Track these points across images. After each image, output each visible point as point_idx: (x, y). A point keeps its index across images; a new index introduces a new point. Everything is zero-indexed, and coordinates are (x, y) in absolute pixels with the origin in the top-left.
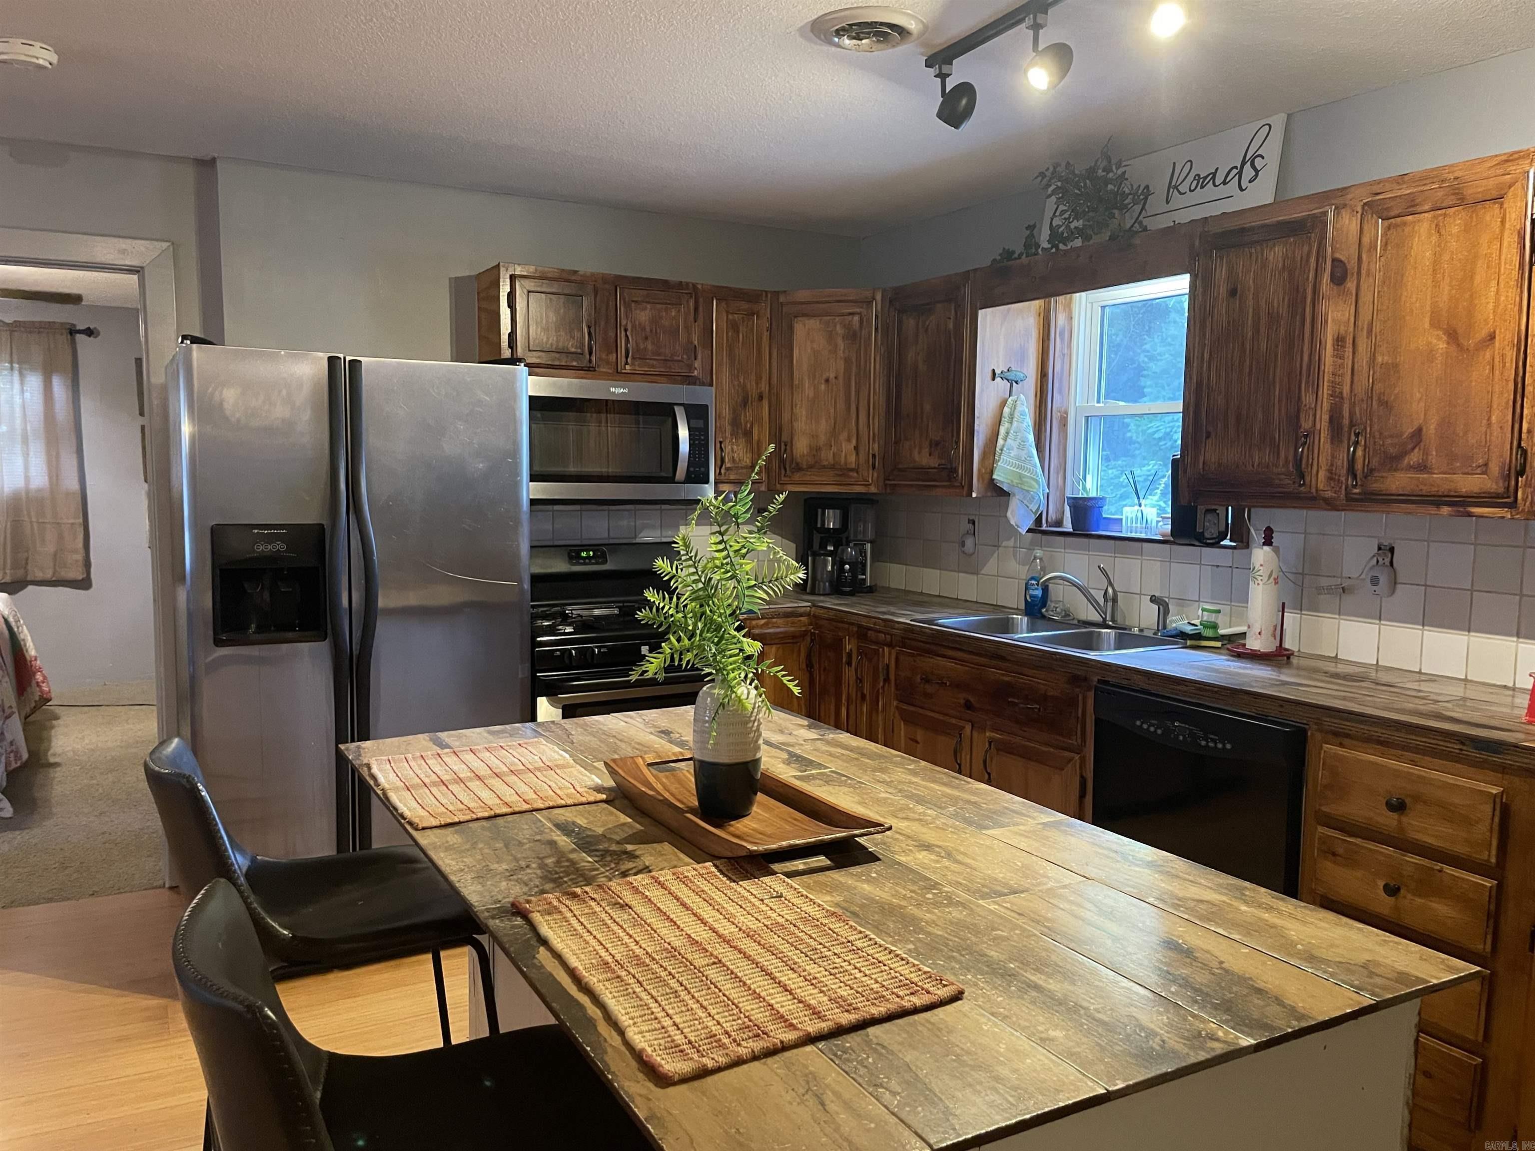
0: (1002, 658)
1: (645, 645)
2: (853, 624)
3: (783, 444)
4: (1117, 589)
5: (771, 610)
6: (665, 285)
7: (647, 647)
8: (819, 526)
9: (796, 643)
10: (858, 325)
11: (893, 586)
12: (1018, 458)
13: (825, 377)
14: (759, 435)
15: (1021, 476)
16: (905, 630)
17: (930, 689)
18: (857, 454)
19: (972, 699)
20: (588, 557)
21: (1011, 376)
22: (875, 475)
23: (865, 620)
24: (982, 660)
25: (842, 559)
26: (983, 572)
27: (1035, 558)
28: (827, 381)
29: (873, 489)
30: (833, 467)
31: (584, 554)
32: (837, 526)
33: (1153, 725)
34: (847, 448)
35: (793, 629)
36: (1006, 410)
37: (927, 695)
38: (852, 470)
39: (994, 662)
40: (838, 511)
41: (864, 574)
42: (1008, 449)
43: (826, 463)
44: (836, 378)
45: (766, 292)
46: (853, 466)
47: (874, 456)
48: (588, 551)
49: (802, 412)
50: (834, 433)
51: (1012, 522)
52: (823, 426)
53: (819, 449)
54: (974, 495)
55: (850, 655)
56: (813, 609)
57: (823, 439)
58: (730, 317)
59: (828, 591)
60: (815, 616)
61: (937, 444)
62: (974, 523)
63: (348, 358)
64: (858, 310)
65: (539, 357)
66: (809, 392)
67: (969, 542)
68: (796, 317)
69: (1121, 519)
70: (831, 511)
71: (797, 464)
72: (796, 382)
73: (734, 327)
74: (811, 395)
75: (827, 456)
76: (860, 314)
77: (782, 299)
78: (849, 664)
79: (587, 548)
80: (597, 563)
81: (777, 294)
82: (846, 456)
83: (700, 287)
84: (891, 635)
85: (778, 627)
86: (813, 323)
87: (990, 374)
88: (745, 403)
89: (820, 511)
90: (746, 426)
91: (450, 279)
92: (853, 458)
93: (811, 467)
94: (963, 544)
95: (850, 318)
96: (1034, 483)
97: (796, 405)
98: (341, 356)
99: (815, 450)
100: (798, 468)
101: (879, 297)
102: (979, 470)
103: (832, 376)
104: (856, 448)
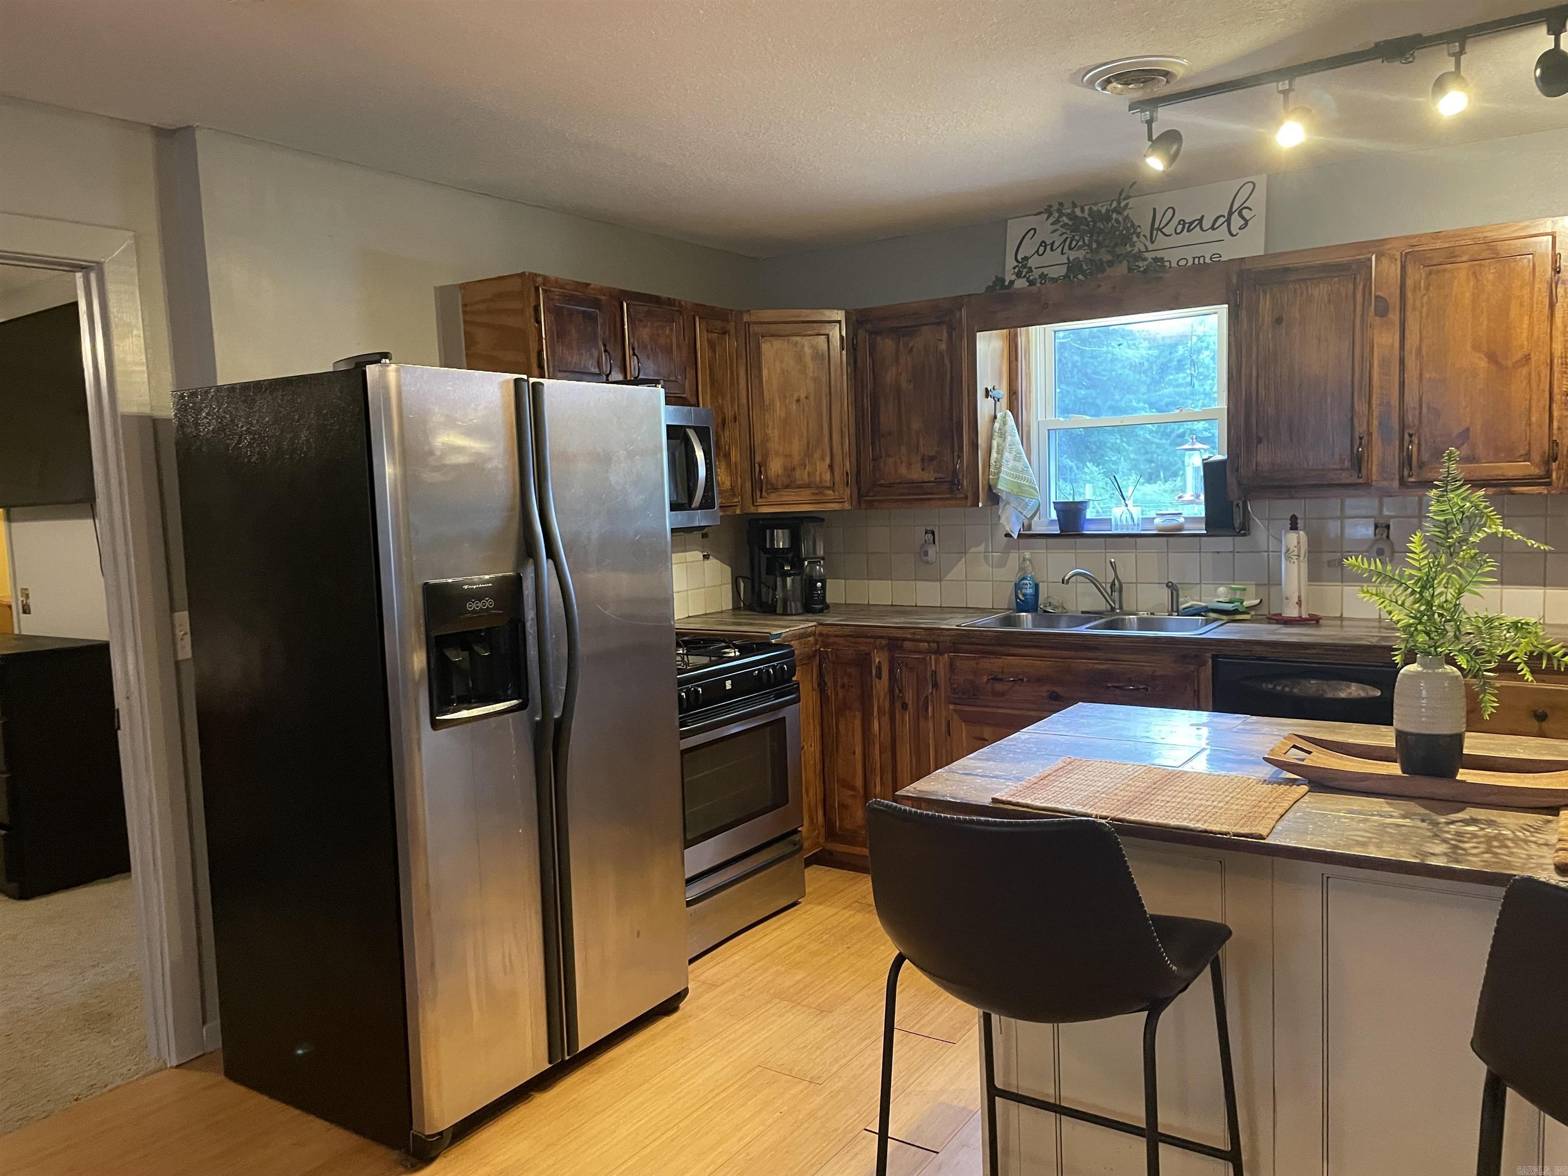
3: (757, 466)
4: (1122, 581)
8: (767, 546)
10: (825, 345)
12: (1016, 469)
13: (795, 397)
14: (736, 457)
15: (1020, 486)
16: (958, 635)
17: (999, 687)
18: (832, 472)
19: (1055, 689)
21: (995, 394)
22: (849, 491)
23: (899, 631)
24: (1065, 653)
25: (811, 576)
27: (1023, 560)
28: (798, 401)
29: (847, 506)
30: (808, 486)
34: (822, 467)
36: (996, 425)
37: (996, 694)
38: (827, 488)
39: (1080, 654)
40: (786, 531)
43: (801, 482)
44: (806, 398)
45: (731, 310)
46: (828, 485)
47: (847, 473)
49: (774, 434)
50: (808, 452)
52: (796, 447)
53: (794, 469)
54: (980, 505)
55: (879, 668)
56: (820, 628)
57: (796, 459)
58: (710, 334)
60: (821, 634)
61: (932, 459)
62: (933, 533)
64: (825, 331)
66: (779, 412)
67: (932, 551)
68: (763, 337)
71: (772, 485)
72: (767, 403)
73: (712, 346)
74: (783, 415)
75: (802, 475)
76: (826, 335)
77: (747, 319)
78: (879, 677)
81: (740, 313)
82: (821, 475)
84: (938, 643)
86: (781, 344)
87: (984, 392)
88: (724, 424)
89: (774, 532)
90: (725, 448)
91: (438, 288)
92: (827, 477)
93: (787, 486)
95: (818, 339)
97: (768, 426)
99: (790, 471)
100: (775, 489)
102: (983, 482)
103: (803, 396)
104: (831, 467)
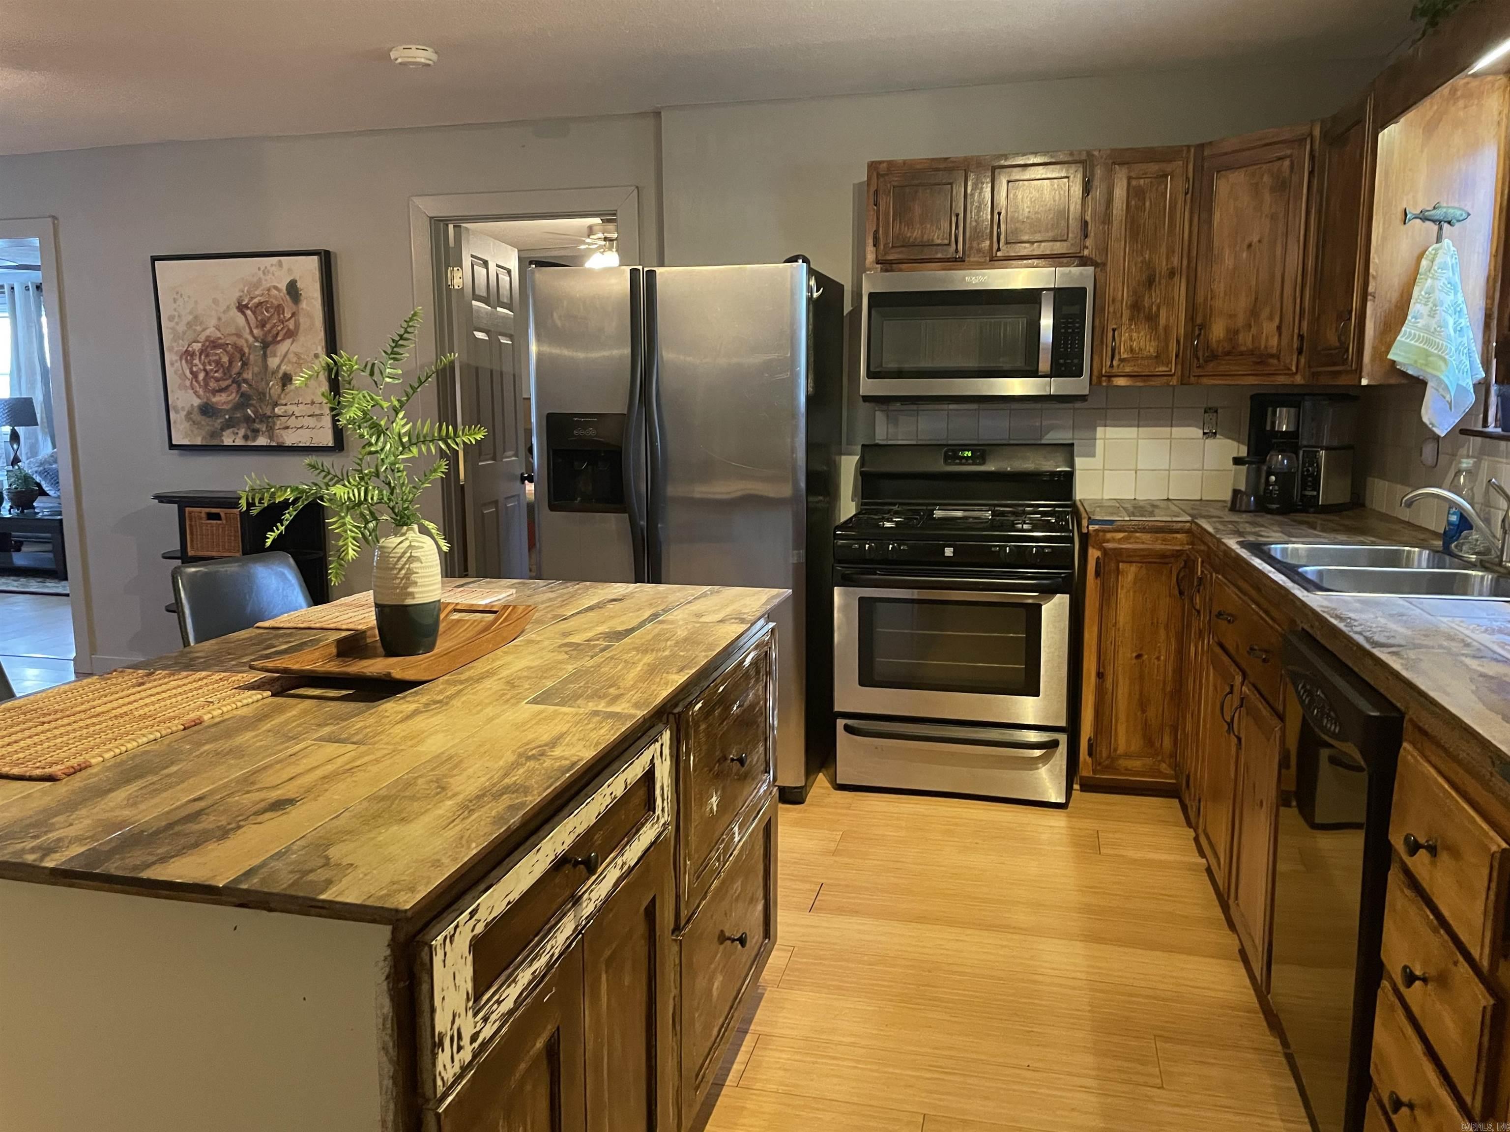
1: (949, 546)
3: (1197, 328)
5: (1133, 522)
7: (952, 549)
8: (1268, 428)
9: (1167, 564)
10: (1288, 171)
12: (1426, 329)
13: (1247, 242)
14: (1168, 318)
15: (1428, 354)
18: (1280, 335)
20: (966, 457)
22: (1303, 360)
28: (1250, 246)
29: (1299, 379)
30: (1251, 353)
31: (966, 454)
32: (1292, 429)
34: (1269, 327)
35: (1163, 547)
38: (1272, 356)
40: (1292, 410)
41: (1316, 488)
42: (1415, 317)
43: (1243, 348)
44: (1260, 241)
45: (1188, 147)
46: (1274, 351)
47: (1301, 337)
48: (966, 451)
49: (1220, 289)
50: (1254, 313)
51: (1425, 419)
52: (1243, 303)
53: (1237, 332)
55: (1200, 580)
57: (1241, 321)
58: (1134, 183)
60: (1192, 534)
63: (646, 269)
64: (1289, 152)
65: (899, 253)
66: (1229, 261)
68: (1218, 172)
70: (1284, 410)
71: (1212, 351)
72: (1215, 252)
73: (1139, 194)
74: (1231, 265)
75: (1245, 340)
76: (1290, 156)
77: (1207, 153)
79: (965, 447)
80: (974, 464)
81: (1204, 146)
82: (1267, 338)
83: (1096, 153)
85: (1143, 543)
86: (1238, 178)
88: (1150, 282)
89: (1270, 410)
90: (1150, 309)
91: (854, 185)
92: (1274, 341)
93: (1228, 353)
94: (1421, 452)
95: (1279, 163)
97: (1214, 280)
98: (640, 268)
99: (1232, 333)
100: (1214, 357)
101: (1317, 132)
102: (1374, 348)
103: (1255, 239)
104: (1279, 328)
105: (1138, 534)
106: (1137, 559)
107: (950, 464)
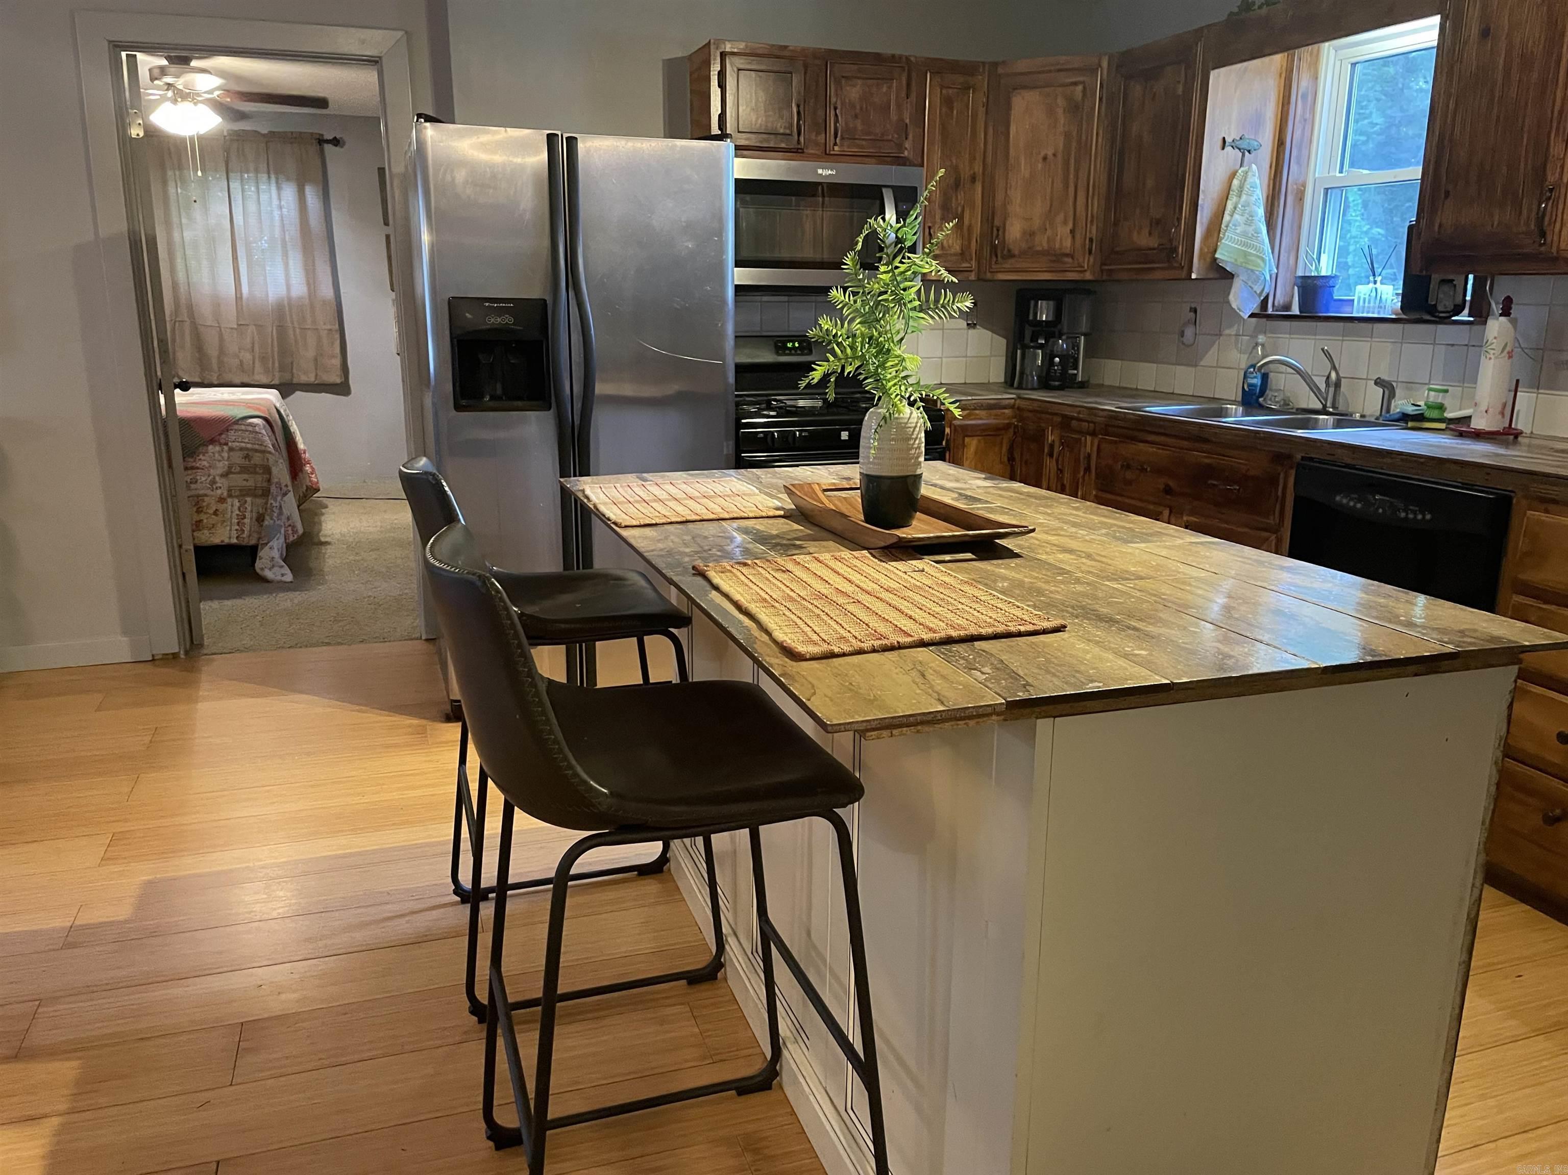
0: (1206, 441)
1: (845, 430)
2: (1056, 414)
3: (995, 229)
4: (1341, 375)
5: (974, 402)
6: (878, 58)
7: (847, 433)
8: (1031, 318)
9: (999, 435)
10: (1081, 95)
11: (1107, 383)
12: (1244, 234)
13: (1042, 154)
14: (970, 220)
15: (1246, 254)
16: (1110, 417)
17: (1129, 475)
18: (1073, 237)
19: (1172, 483)
20: (794, 348)
21: (1244, 145)
22: (1092, 260)
23: (1069, 409)
24: (1185, 444)
25: (1052, 351)
26: (1202, 363)
27: (1257, 344)
28: (1045, 158)
29: (1088, 276)
30: (1047, 252)
31: (790, 345)
32: (1050, 319)
33: (1352, 499)
34: (1063, 231)
35: (997, 421)
36: (1236, 182)
37: (1129, 483)
38: (1067, 255)
39: (1197, 445)
40: (1051, 303)
41: (1076, 368)
42: (1235, 226)
43: (1039, 248)
44: (1054, 155)
45: (984, 63)
46: (1068, 251)
47: (1091, 240)
48: (793, 342)
49: (1016, 195)
50: (1049, 216)
51: (1234, 306)
52: (1038, 209)
53: (1032, 234)
54: (1194, 276)
55: (1052, 446)
56: (1018, 401)
57: (1037, 222)
58: (944, 91)
59: (1036, 385)
60: (1019, 408)
61: (1158, 222)
62: (1195, 311)
63: (565, 135)
64: (1081, 79)
65: (746, 139)
66: (1025, 172)
67: (1189, 332)
68: (1015, 89)
69: (1353, 301)
70: (1044, 302)
71: (1009, 251)
72: (1012, 161)
73: (948, 102)
74: (1027, 175)
75: (1041, 242)
76: (1083, 83)
77: (1000, 70)
78: (1051, 455)
79: (792, 338)
80: (802, 354)
81: (995, 65)
82: (1061, 240)
83: (912, 59)
84: (1094, 423)
85: (981, 419)
86: (1032, 97)
87: (1220, 143)
88: (957, 185)
89: (1032, 303)
90: (957, 208)
91: (664, 60)
92: (1068, 243)
93: (1023, 254)
94: (1182, 334)
95: (1072, 88)
96: (1259, 261)
97: (1011, 187)
98: (559, 133)
99: (1029, 234)
100: (1011, 255)
101: (1105, 64)
102: (1201, 249)
103: (1050, 153)
104: (1072, 232)
105: (977, 412)
106: (978, 433)
107: (781, 355)
